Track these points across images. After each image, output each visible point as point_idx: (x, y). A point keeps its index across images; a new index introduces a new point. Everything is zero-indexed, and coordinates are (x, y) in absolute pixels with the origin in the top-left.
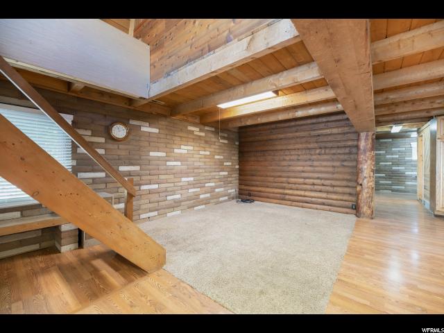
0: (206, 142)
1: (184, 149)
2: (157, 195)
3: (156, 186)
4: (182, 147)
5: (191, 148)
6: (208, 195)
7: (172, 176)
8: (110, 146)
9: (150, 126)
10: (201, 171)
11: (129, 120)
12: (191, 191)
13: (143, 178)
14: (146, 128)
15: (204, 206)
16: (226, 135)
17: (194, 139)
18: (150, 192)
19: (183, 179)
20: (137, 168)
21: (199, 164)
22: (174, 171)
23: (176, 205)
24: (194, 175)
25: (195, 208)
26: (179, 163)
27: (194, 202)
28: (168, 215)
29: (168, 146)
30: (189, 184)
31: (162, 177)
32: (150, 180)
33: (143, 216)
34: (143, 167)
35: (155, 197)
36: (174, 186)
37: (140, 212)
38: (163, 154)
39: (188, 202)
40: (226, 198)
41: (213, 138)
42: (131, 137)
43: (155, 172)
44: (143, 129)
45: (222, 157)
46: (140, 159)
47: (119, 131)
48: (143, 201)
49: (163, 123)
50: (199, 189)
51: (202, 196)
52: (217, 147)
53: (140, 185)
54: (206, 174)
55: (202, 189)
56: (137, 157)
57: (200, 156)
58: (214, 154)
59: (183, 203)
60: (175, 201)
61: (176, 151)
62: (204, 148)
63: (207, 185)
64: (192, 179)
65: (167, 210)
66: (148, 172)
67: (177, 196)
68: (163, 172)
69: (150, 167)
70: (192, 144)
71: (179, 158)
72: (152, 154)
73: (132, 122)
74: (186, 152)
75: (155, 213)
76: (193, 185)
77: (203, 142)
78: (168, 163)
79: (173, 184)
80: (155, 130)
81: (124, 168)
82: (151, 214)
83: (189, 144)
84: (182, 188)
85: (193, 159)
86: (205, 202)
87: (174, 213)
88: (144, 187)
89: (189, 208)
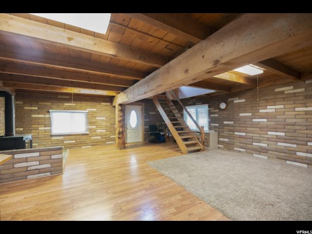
1: (271, 109)
2: (245, 140)
3: (244, 134)
4: (268, 107)
5: (282, 106)
7: (258, 129)
8: (221, 113)
9: (239, 99)
10: (297, 127)
11: (227, 99)
12: (279, 144)
13: (236, 128)
14: (237, 101)
17: (284, 98)
18: (240, 137)
19: (269, 133)
20: (232, 123)
21: (294, 121)
22: (260, 126)
23: (262, 151)
24: (285, 130)
25: (288, 162)
26: (265, 120)
27: (286, 156)
28: (254, 155)
29: (254, 108)
30: (278, 137)
31: (249, 129)
32: (240, 130)
33: (235, 149)
34: (236, 122)
35: (244, 141)
36: (260, 137)
37: (234, 146)
38: (250, 114)
39: (277, 153)
42: (228, 108)
43: (243, 125)
44: (235, 102)
46: (234, 118)
47: (223, 106)
48: (236, 141)
49: (249, 94)
50: (295, 146)
51: (299, 154)
53: (234, 132)
54: (308, 132)
55: (300, 146)
56: (232, 117)
57: (294, 113)
59: (269, 152)
60: (262, 148)
61: (261, 111)
62: (304, 103)
63: (309, 144)
64: (283, 134)
65: (253, 152)
66: (238, 125)
67: (264, 145)
68: (249, 126)
69: (240, 122)
70: (280, 103)
71: (266, 116)
72: (241, 115)
73: (229, 100)
74: (274, 110)
75: (244, 150)
76: (285, 140)
78: (254, 120)
79: (259, 135)
80: (243, 100)
81: (225, 122)
82: (241, 150)
83: (277, 103)
84: (268, 139)
85: (284, 117)
86: (308, 162)
87: (260, 156)
88: (236, 133)
89: (278, 158)
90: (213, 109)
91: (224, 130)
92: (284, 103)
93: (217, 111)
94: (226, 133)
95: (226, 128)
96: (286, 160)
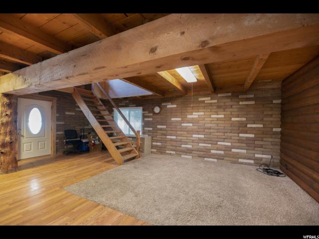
0: (219, 107)
1: (195, 115)
2: (175, 142)
3: (175, 137)
4: (194, 113)
5: (203, 113)
6: (222, 152)
7: (186, 133)
8: (154, 117)
9: (172, 104)
10: (212, 131)
11: (161, 103)
12: (200, 145)
13: (168, 132)
14: (170, 106)
15: (216, 160)
16: (252, 96)
17: (204, 106)
18: (172, 140)
19: (194, 136)
20: (165, 127)
21: (210, 125)
22: (187, 130)
23: (188, 152)
24: (204, 133)
25: (206, 159)
26: (191, 125)
27: (204, 154)
28: (183, 156)
29: (183, 114)
30: (200, 139)
31: (179, 132)
32: (171, 133)
33: (167, 152)
34: (168, 126)
35: (174, 143)
36: (187, 139)
37: (166, 149)
38: (180, 119)
39: (198, 152)
40: (252, 162)
41: (228, 102)
42: (162, 112)
43: (174, 129)
44: (168, 106)
45: (244, 119)
46: (166, 122)
47: (157, 110)
48: (168, 144)
49: (180, 100)
50: (210, 145)
51: (213, 152)
52: (236, 110)
53: (167, 135)
54: (218, 134)
55: (213, 145)
56: (165, 121)
57: (211, 119)
58: (230, 116)
59: (194, 152)
60: (188, 149)
61: (188, 116)
62: (217, 112)
63: (219, 143)
64: (203, 136)
65: (181, 153)
66: (170, 129)
67: (189, 146)
68: (179, 130)
69: (172, 126)
70: (202, 110)
71: (192, 121)
72: (173, 119)
73: (163, 104)
74: (197, 116)
75: (174, 152)
76: (204, 141)
77: (215, 107)
78: (183, 125)
79: (186, 138)
80: (175, 106)
81: (159, 127)
82: (172, 152)
83: (200, 110)
84: (193, 141)
85: (204, 122)
86: (217, 157)
87: (186, 156)
88: (168, 137)
89: (199, 157)
90: (147, 112)
91: (157, 134)
92: (204, 110)
93: (151, 114)
94: (159, 137)
95: (159, 132)
96: (204, 157)
